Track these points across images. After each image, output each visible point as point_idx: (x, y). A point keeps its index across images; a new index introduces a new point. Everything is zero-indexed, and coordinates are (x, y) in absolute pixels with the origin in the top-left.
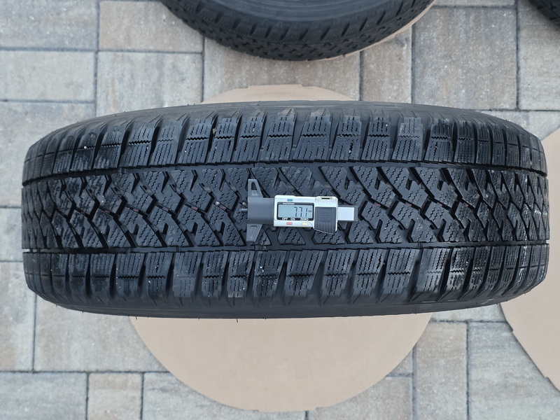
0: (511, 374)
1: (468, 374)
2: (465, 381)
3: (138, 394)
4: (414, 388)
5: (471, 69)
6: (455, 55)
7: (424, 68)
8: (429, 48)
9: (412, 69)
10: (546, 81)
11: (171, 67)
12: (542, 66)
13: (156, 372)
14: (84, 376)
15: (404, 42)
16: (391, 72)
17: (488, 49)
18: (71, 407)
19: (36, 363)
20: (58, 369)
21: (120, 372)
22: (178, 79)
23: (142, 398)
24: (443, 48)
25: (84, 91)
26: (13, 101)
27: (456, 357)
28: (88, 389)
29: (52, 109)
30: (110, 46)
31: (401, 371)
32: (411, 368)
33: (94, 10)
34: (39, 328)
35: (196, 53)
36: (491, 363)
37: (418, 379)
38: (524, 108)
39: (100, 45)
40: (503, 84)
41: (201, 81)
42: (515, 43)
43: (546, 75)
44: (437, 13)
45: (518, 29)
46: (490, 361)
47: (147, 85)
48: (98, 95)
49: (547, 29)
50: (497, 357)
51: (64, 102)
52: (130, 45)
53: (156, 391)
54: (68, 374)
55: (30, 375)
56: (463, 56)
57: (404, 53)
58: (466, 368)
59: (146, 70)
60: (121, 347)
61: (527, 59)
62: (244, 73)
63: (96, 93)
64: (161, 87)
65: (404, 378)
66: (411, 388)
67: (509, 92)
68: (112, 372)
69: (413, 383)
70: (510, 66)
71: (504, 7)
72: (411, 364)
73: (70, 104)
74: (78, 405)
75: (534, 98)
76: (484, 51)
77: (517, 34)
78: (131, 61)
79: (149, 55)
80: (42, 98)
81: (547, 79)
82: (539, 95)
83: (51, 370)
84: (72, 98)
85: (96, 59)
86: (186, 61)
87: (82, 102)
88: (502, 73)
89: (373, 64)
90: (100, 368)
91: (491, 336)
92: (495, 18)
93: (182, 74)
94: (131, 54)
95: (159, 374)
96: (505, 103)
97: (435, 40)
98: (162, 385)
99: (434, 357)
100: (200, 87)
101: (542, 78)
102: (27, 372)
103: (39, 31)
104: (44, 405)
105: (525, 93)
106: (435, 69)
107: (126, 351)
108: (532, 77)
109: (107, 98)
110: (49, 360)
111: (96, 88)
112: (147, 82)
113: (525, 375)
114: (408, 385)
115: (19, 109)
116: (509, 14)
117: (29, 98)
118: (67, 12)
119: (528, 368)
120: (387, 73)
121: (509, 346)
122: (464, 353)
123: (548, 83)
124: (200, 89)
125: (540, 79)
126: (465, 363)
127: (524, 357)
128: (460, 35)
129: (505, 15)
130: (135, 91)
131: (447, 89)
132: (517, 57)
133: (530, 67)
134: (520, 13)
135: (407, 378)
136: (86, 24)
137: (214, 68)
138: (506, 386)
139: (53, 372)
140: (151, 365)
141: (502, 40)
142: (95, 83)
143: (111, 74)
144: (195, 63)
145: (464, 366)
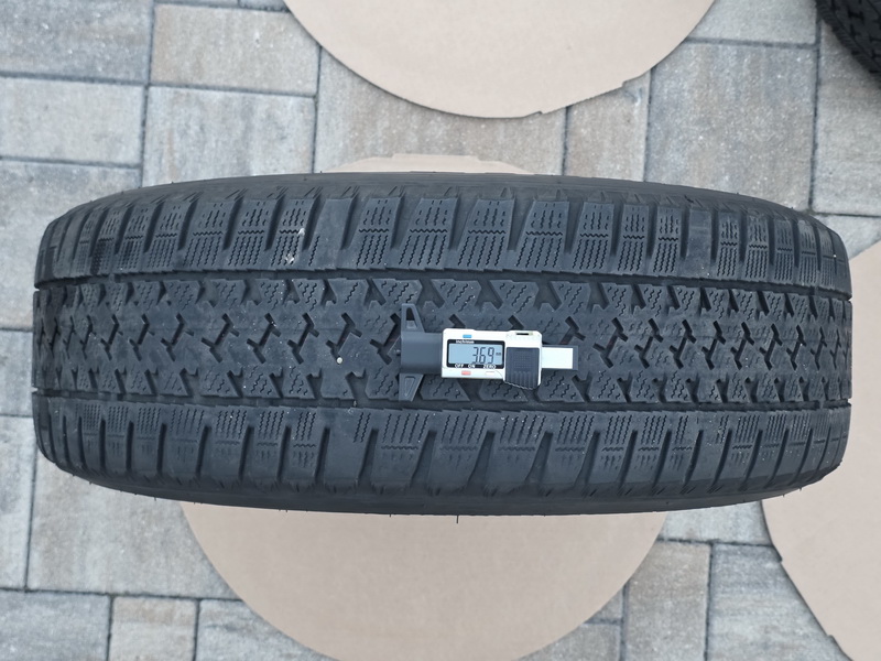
0: (775, 628)
1: (708, 624)
2: (703, 634)
3: (190, 633)
4: (623, 643)
5: (740, 142)
6: (716, 119)
7: (666, 138)
8: (676, 108)
9: (647, 139)
10: (858, 169)
11: (264, 116)
12: (852, 145)
13: (219, 599)
14: (106, 600)
15: (637, 95)
16: (613, 142)
17: (769, 113)
18: (83, 648)
19: (31, 576)
20: (65, 587)
21: (162, 597)
22: (274, 137)
23: (196, 639)
24: (699, 109)
25: (124, 148)
26: (10, 158)
27: (691, 597)
28: (110, 621)
29: (72, 174)
30: (169, 77)
31: (604, 616)
32: (620, 611)
33: (146, 20)
34: (37, 521)
35: (305, 96)
36: (745, 608)
37: (630, 628)
38: (820, 210)
39: (154, 75)
40: (790, 170)
41: (311, 141)
42: (811, 105)
43: (857, 159)
44: (692, 52)
45: (818, 83)
46: (743, 605)
47: (224, 143)
48: (146, 156)
49: (864, 86)
50: (755, 601)
51: (91, 164)
52: (200, 78)
53: (218, 629)
54: (80, 596)
55: (21, 595)
56: (728, 122)
57: (636, 112)
58: (705, 614)
59: (224, 120)
60: (167, 557)
61: (830, 131)
62: (380, 134)
63: (143, 152)
64: (247, 147)
65: (607, 625)
66: (618, 642)
67: (798, 182)
68: (149, 596)
69: (621, 634)
70: (802, 142)
71: (800, 47)
72: (621, 606)
73: (101, 169)
74: (95, 645)
75: (836, 195)
76: (762, 115)
77: (817, 91)
78: (200, 104)
79: (229, 94)
80: (56, 156)
81: (860, 165)
82: (846, 190)
83: (54, 589)
84: (104, 158)
85: (146, 98)
86: (289, 108)
87: (120, 166)
88: (789, 152)
89: (585, 127)
90: (131, 589)
91: (747, 566)
92: (783, 63)
93: (282, 128)
94: (201, 92)
95: (223, 603)
96: (791, 201)
97: (686, 94)
98: (227, 620)
99: (657, 595)
100: (311, 150)
101: (851, 163)
102: (17, 590)
103: (56, 48)
104: (41, 643)
105: (824, 186)
106: (684, 141)
107: (173, 564)
108: (835, 161)
109: (160, 162)
110: (52, 574)
111: (143, 145)
112: (226, 139)
113: (797, 631)
114: (614, 638)
115: (19, 173)
116: (806, 58)
117: (36, 155)
118: (101, 19)
119: (802, 620)
120: (607, 144)
121: (775, 584)
122: (704, 592)
123: (860, 172)
124: (309, 155)
125: (848, 164)
126: (705, 606)
127: (796, 603)
128: (725, 87)
129: (799, 60)
130: (206, 152)
131: (700, 173)
132: (814, 128)
133: (833, 145)
134: (823, 58)
135: (613, 627)
136: (131, 41)
137: (333, 122)
138: (766, 646)
139: (57, 592)
140: (212, 587)
141: (793, 100)
142: (143, 137)
143: (168, 123)
144: (303, 112)
145: (703, 612)
